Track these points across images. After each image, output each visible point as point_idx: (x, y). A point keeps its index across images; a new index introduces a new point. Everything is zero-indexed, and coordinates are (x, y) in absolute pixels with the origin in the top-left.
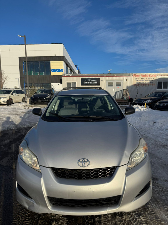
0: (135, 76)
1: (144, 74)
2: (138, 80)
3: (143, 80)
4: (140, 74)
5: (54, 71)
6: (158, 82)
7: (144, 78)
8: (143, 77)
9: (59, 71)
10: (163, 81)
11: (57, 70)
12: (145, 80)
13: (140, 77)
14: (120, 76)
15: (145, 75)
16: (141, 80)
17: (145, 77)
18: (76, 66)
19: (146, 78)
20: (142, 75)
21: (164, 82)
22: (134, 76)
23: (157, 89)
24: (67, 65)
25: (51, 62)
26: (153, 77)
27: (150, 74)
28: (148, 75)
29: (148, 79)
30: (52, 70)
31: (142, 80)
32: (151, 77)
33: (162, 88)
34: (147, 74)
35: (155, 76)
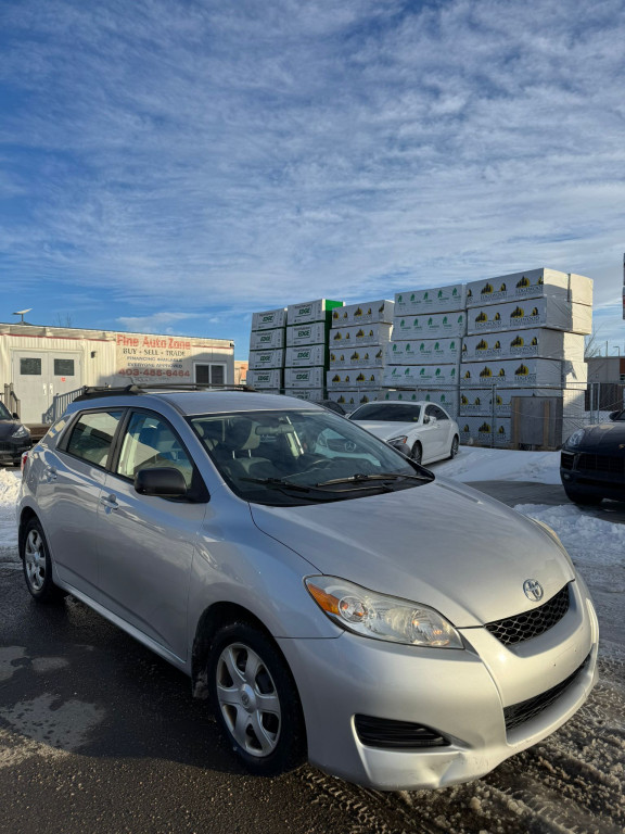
0: (122, 343)
1: (151, 337)
2: (132, 355)
3: (151, 356)
4: (141, 337)
6: (198, 367)
7: (154, 349)
8: (151, 348)
10: (210, 364)
12: (156, 357)
13: (140, 345)
14: (67, 335)
15: (158, 341)
16: (143, 355)
17: (156, 348)
19: (159, 350)
20: (146, 338)
21: (213, 367)
22: (120, 340)
26: (182, 351)
27: (171, 340)
28: (165, 341)
29: (165, 356)
31: (148, 356)
32: (174, 350)
34: (162, 338)
35: (187, 345)
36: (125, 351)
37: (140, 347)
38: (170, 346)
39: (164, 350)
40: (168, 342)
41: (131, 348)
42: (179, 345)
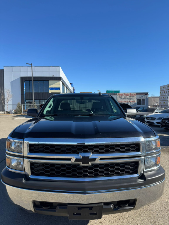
2: (121, 98)
3: (126, 98)
5: (52, 89)
6: (138, 100)
8: (126, 96)
9: (57, 89)
10: (141, 99)
11: (54, 88)
15: (127, 94)
16: (124, 98)
18: (71, 84)
19: (128, 96)
20: (125, 94)
22: (118, 95)
23: (137, 105)
24: (64, 84)
25: (50, 81)
29: (129, 98)
30: (50, 88)
32: (131, 96)
33: (141, 105)
35: (135, 95)
36: (119, 97)
37: (123, 96)
39: (129, 96)
40: (130, 94)
41: (121, 96)
42: (133, 95)
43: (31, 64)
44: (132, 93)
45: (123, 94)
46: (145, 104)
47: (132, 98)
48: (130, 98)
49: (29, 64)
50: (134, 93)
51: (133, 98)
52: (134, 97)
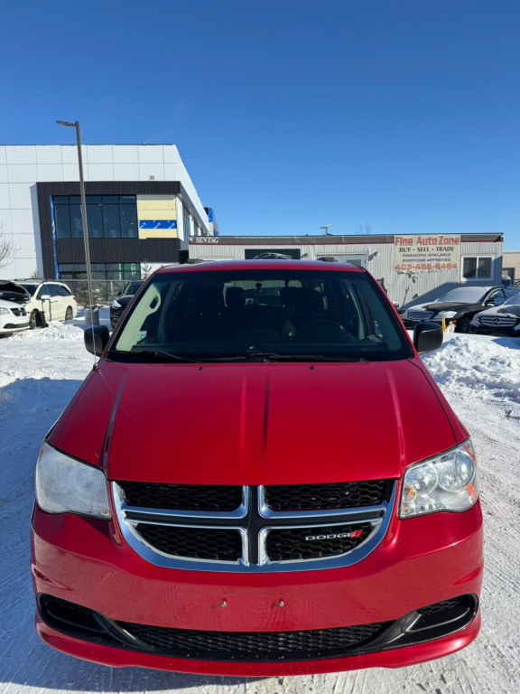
0: (399, 244)
2: (407, 253)
3: (423, 253)
6: (465, 259)
7: (426, 246)
8: (423, 246)
10: (478, 257)
12: (427, 253)
13: (414, 244)
14: (354, 241)
15: (430, 239)
16: (416, 252)
18: (206, 210)
19: (430, 247)
20: (419, 238)
21: (480, 259)
22: (397, 241)
23: (462, 280)
25: (139, 198)
26: (451, 246)
27: (442, 237)
28: (436, 239)
29: (435, 252)
30: (142, 222)
31: (420, 253)
32: (443, 246)
35: (456, 241)
36: (401, 250)
37: (415, 246)
38: (440, 243)
39: (434, 247)
40: (438, 240)
41: (405, 247)
42: (449, 241)
43: (76, 125)
44: (445, 236)
45: (415, 238)
46: (489, 276)
47: (444, 252)
48: (439, 253)
49: (66, 124)
50: (452, 236)
51: (447, 252)
52: (452, 249)
